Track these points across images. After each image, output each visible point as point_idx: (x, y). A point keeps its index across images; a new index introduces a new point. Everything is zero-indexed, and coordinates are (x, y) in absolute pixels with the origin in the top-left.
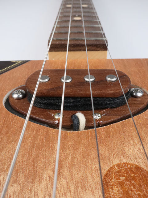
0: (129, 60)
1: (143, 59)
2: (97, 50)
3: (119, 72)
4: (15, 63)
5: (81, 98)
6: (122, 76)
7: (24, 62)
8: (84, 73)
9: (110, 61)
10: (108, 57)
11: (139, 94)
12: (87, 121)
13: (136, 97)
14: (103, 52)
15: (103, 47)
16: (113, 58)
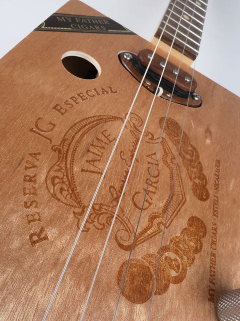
0: (204, 76)
1: (213, 82)
2: (187, 56)
3: (194, 79)
4: (125, 30)
5: (166, 80)
6: (194, 82)
7: (132, 33)
8: (176, 68)
9: (192, 70)
10: (192, 66)
11: (196, 99)
12: (163, 94)
13: (194, 99)
14: (191, 60)
15: (193, 56)
16: (195, 69)
